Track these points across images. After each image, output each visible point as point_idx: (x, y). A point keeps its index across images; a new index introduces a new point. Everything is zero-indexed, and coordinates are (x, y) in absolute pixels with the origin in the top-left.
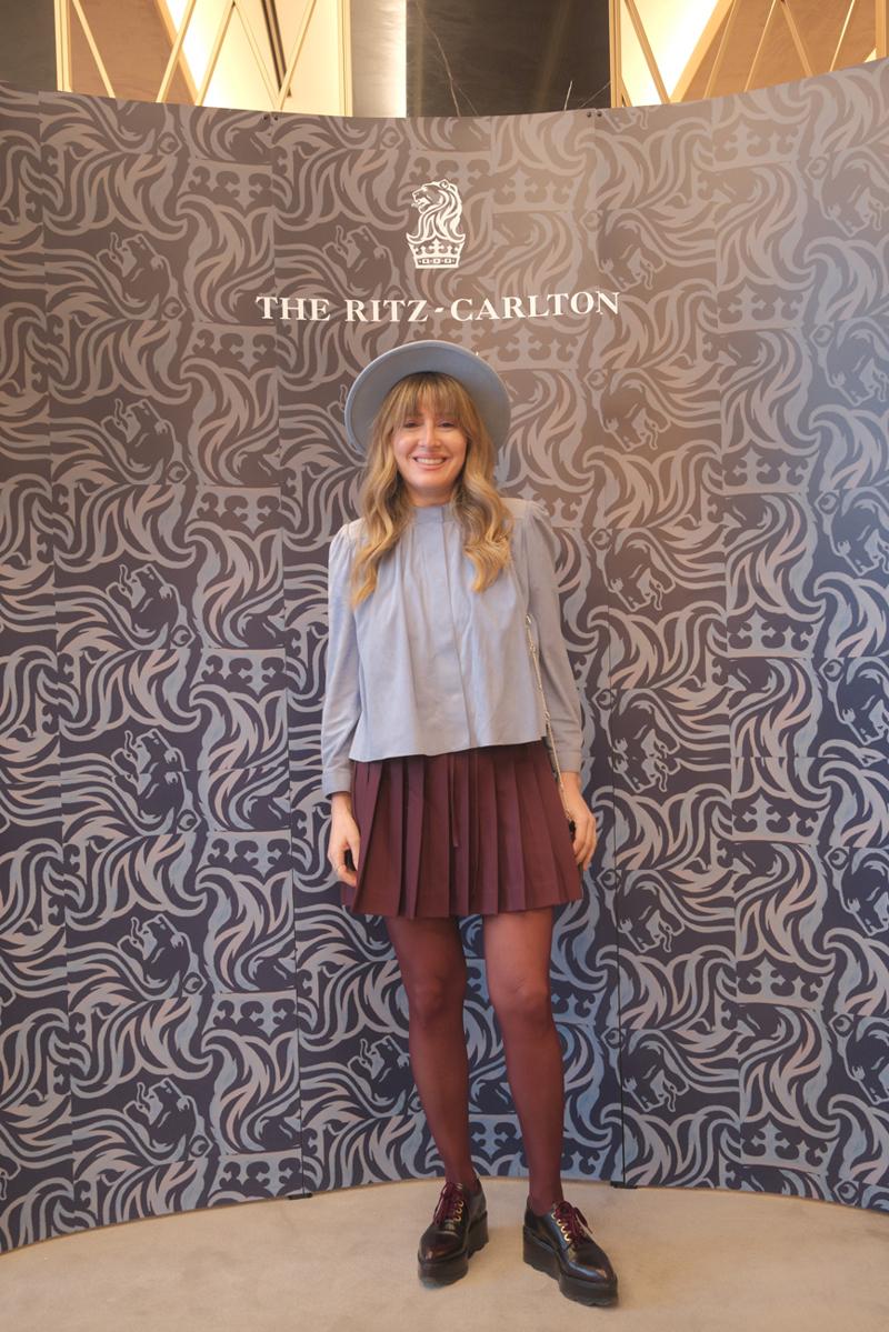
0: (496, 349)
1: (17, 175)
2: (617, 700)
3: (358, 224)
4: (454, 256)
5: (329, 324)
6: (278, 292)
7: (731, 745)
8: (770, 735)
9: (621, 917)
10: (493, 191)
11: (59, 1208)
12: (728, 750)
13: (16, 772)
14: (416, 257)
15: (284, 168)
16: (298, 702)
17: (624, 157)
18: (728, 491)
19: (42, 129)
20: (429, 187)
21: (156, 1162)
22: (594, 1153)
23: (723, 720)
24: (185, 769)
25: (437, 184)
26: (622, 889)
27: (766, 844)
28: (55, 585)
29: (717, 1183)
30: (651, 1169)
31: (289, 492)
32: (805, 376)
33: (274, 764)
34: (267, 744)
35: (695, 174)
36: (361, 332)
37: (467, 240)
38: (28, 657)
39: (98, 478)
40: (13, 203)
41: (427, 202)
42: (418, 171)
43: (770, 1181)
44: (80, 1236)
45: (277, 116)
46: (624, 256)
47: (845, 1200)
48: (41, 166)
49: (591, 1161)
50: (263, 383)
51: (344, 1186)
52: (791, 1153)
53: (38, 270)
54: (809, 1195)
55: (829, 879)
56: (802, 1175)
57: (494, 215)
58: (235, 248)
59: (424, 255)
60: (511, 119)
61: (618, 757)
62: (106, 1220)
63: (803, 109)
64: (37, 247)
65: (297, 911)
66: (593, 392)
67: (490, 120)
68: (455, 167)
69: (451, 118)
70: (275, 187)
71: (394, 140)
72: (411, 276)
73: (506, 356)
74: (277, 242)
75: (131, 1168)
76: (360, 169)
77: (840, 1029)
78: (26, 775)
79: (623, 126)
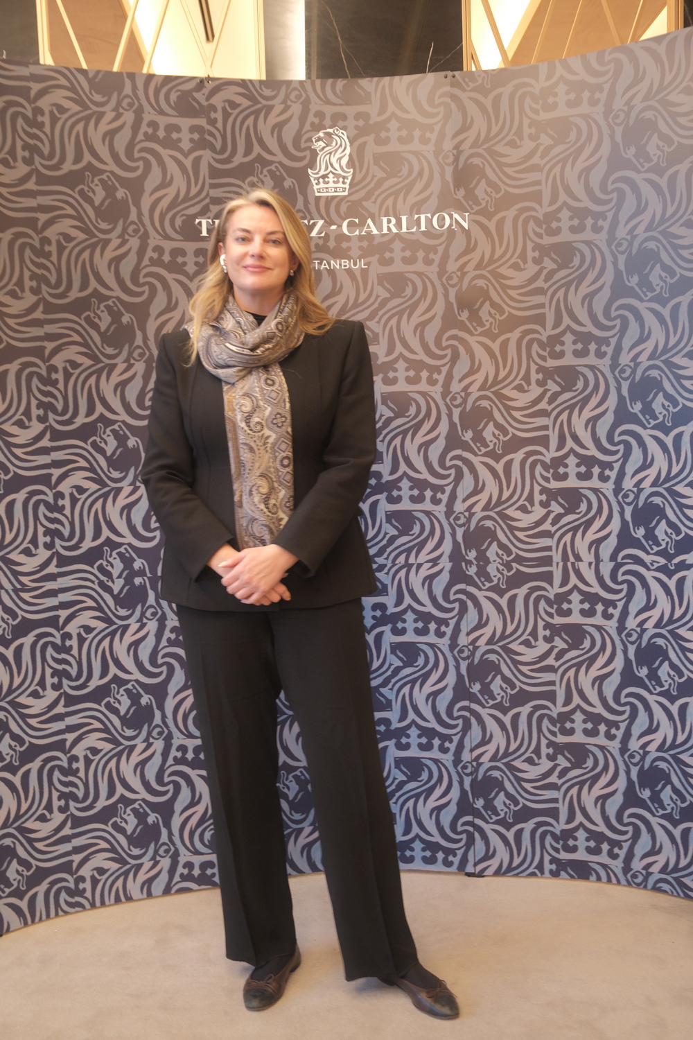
0: (377, 256)
1: (14, 130)
2: (469, 520)
3: (272, 163)
4: (344, 186)
6: (211, 217)
8: (582, 545)
9: (472, 680)
10: (373, 136)
11: (63, 895)
12: (550, 558)
13: (25, 580)
14: (316, 187)
15: (215, 120)
17: (472, 109)
18: (551, 363)
19: (33, 94)
20: (325, 133)
21: (133, 862)
22: (453, 852)
23: (548, 534)
24: (149, 575)
25: (331, 131)
26: (473, 660)
27: (579, 626)
28: (51, 440)
29: (542, 873)
30: (494, 863)
32: (609, 277)
35: (526, 122)
37: (354, 174)
38: (32, 494)
39: (80, 359)
40: (12, 151)
41: (324, 145)
42: (317, 121)
43: (582, 871)
44: (80, 915)
45: (209, 79)
46: (472, 186)
47: (635, 883)
48: (32, 123)
49: (451, 858)
52: (596, 851)
53: (31, 203)
54: (609, 880)
55: (625, 651)
56: (605, 866)
57: (374, 154)
58: (179, 183)
59: (322, 185)
60: (386, 80)
61: (469, 563)
62: (98, 902)
63: (608, 71)
64: (31, 185)
66: (450, 288)
67: (371, 81)
68: (344, 117)
69: (340, 80)
70: (209, 135)
71: (298, 97)
72: (312, 201)
73: (384, 262)
74: (211, 177)
75: (115, 866)
76: (273, 119)
77: (633, 761)
78: (32, 581)
79: (472, 85)
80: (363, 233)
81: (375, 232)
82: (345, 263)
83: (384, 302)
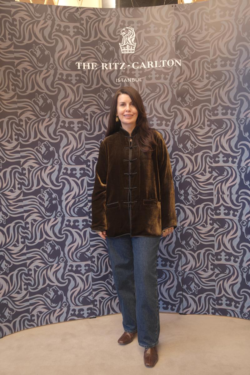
0: (146, 77)
1: (5, 27)
2: (181, 179)
3: (105, 41)
4: (133, 50)
5: (97, 70)
6: (82, 62)
7: (213, 191)
8: (225, 188)
9: (182, 240)
10: (144, 30)
11: (26, 322)
12: (213, 193)
13: (11, 202)
14: (122, 50)
15: (83, 24)
16: (90, 180)
17: (183, 20)
18: (213, 118)
19: (12, 13)
20: (125, 29)
21: (53, 309)
22: (175, 305)
23: (211, 184)
24: (58, 200)
25: (128, 28)
26: (182, 232)
27: (224, 219)
28: (20, 148)
29: (209, 313)
31: (86, 120)
32: (236, 84)
33: (83, 198)
34: (81, 192)
35: (204, 24)
36: (106, 72)
37: (137, 45)
38: (13, 169)
39: (31, 117)
40: (4, 36)
41: (125, 33)
42: (122, 24)
43: (224, 313)
44: (32, 329)
45: (80, 8)
46: (182, 49)
47: (245, 318)
48: (12, 24)
49: (174, 307)
50: (78, 88)
51: (105, 315)
52: (230, 305)
53: (12, 56)
54: (235, 316)
55: (241, 229)
56: (233, 311)
57: (144, 37)
58: (69, 48)
59: (124, 49)
60: (149, 8)
61: (181, 195)
62: (39, 324)
63: (236, 3)
64: (12, 49)
65: (91, 239)
66: (174, 89)
67: (143, 8)
68: (133, 23)
69: (131, 8)
70: (80, 29)
71: (115, 15)
72: (120, 55)
73: (148, 79)
74: (81, 46)
75: (46, 310)
76: (105, 24)
77: (244, 271)
78: (13, 202)
79: (183, 9)
80: (140, 68)
81: (145, 67)
82: (133, 79)
83: (149, 94)
